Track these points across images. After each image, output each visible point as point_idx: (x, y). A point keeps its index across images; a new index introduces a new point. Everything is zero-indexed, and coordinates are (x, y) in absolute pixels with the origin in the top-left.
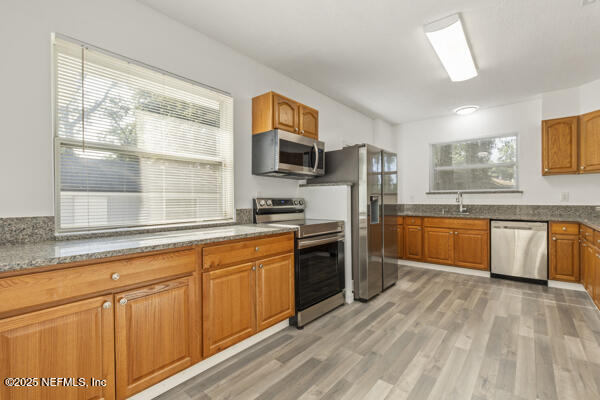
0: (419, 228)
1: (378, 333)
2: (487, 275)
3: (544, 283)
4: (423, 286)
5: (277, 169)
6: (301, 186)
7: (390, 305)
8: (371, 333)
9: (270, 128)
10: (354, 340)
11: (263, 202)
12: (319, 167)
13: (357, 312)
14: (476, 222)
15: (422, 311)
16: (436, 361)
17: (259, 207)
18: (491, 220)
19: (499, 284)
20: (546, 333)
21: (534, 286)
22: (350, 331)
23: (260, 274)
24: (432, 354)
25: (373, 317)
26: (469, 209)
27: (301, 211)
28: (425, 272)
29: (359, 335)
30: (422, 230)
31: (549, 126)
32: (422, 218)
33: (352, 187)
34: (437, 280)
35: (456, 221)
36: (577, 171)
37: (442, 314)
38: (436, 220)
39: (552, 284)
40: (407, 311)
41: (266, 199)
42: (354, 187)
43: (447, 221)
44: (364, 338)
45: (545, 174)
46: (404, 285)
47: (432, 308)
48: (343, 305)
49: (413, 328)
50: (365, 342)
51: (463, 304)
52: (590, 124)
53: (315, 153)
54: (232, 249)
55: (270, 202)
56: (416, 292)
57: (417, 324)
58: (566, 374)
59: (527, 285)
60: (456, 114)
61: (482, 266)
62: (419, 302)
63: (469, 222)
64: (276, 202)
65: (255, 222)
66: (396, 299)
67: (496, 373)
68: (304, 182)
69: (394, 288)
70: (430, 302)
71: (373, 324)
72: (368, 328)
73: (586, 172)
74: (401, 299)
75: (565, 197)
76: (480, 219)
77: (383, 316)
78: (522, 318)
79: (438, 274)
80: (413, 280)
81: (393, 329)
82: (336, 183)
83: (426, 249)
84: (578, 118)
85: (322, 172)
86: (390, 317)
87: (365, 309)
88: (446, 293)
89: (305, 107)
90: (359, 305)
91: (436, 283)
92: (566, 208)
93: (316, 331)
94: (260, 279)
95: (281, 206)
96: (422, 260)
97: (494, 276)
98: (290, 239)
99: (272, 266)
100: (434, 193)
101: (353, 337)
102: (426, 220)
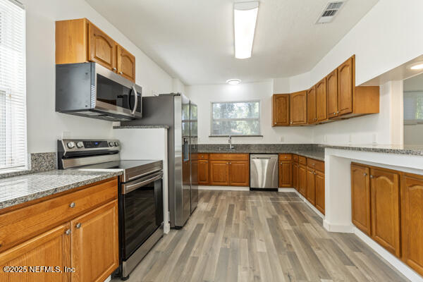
0: (207, 161)
1: (202, 257)
2: (247, 189)
3: (276, 190)
4: (216, 205)
5: (93, 106)
6: (115, 128)
7: (200, 226)
8: (195, 259)
9: (84, 60)
10: (184, 273)
11: (72, 144)
12: (138, 110)
13: (176, 242)
14: (242, 155)
15: (224, 226)
16: (254, 270)
17: (66, 150)
18: (250, 154)
19: (257, 194)
20: (296, 225)
21: (272, 192)
22: (177, 264)
23: (76, 238)
24: (248, 265)
25: (191, 243)
26: (236, 147)
27: (116, 152)
28: (212, 193)
29: (187, 265)
30: (209, 163)
31: (277, 98)
32: (209, 154)
33: (168, 130)
34: (222, 197)
35: (230, 155)
36: (289, 125)
37: (237, 225)
38: (218, 155)
39: (281, 190)
40: (214, 229)
41: (76, 141)
42: (170, 130)
43: (225, 155)
44: (192, 269)
45: (274, 126)
46: (203, 206)
47: (229, 222)
48: (162, 237)
49: (225, 245)
50: (195, 273)
51: (245, 214)
52: (295, 99)
53: (134, 96)
54: (30, 214)
55: (80, 144)
56: (213, 210)
57: (226, 239)
58: (319, 251)
59: (269, 193)
60: (228, 84)
61: (245, 184)
62: (218, 219)
63: (239, 155)
64: (87, 143)
65: (60, 167)
66: (202, 221)
67: (291, 267)
68: (118, 124)
69: (197, 211)
70: (226, 217)
71: (194, 249)
72: (191, 255)
73: (293, 125)
74: (206, 218)
75: (282, 140)
76: (244, 153)
77: (199, 239)
78: (279, 217)
79: (220, 193)
80: (207, 201)
81: (211, 249)
82: (154, 126)
83: (212, 176)
84: (289, 95)
85: (140, 115)
86: (204, 238)
87: (182, 235)
88: (231, 207)
89: (123, 50)
90: (175, 233)
91: (222, 200)
92: (283, 145)
93: (145, 274)
94: (77, 243)
95: (94, 148)
96: (209, 184)
97: (252, 189)
98: (113, 185)
99: (93, 221)
100: (214, 137)
101: (182, 270)
102: (211, 155)
